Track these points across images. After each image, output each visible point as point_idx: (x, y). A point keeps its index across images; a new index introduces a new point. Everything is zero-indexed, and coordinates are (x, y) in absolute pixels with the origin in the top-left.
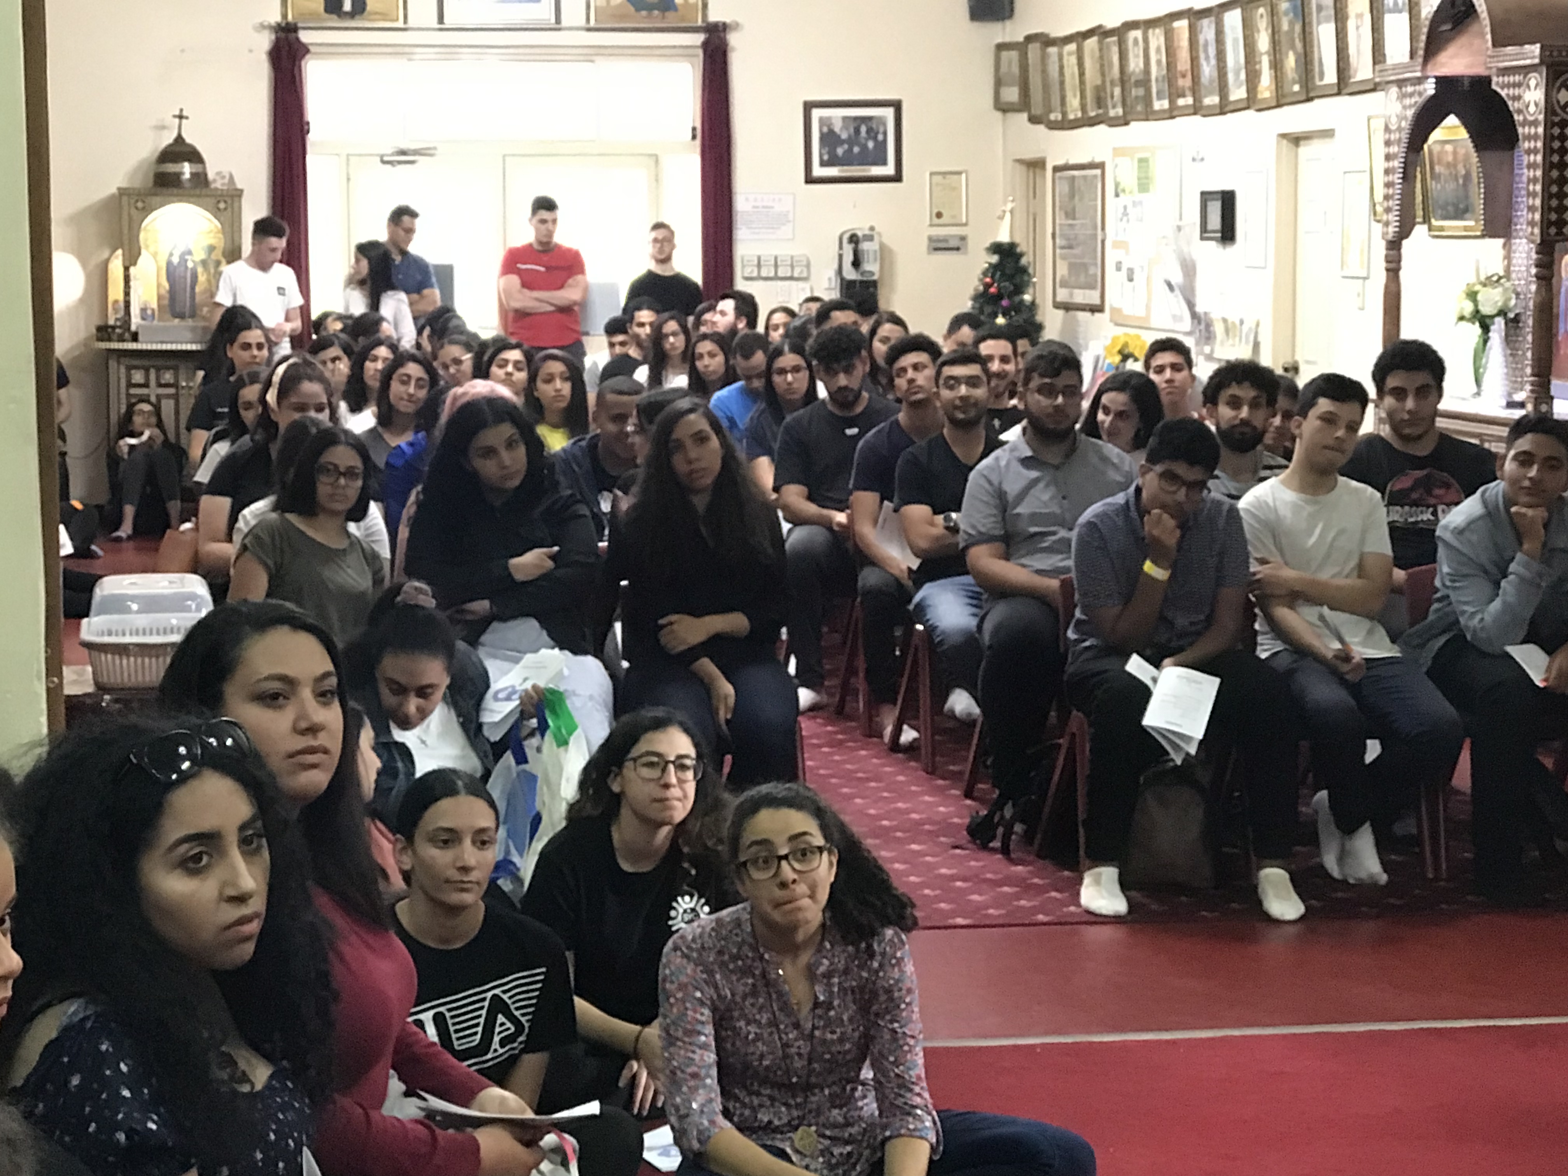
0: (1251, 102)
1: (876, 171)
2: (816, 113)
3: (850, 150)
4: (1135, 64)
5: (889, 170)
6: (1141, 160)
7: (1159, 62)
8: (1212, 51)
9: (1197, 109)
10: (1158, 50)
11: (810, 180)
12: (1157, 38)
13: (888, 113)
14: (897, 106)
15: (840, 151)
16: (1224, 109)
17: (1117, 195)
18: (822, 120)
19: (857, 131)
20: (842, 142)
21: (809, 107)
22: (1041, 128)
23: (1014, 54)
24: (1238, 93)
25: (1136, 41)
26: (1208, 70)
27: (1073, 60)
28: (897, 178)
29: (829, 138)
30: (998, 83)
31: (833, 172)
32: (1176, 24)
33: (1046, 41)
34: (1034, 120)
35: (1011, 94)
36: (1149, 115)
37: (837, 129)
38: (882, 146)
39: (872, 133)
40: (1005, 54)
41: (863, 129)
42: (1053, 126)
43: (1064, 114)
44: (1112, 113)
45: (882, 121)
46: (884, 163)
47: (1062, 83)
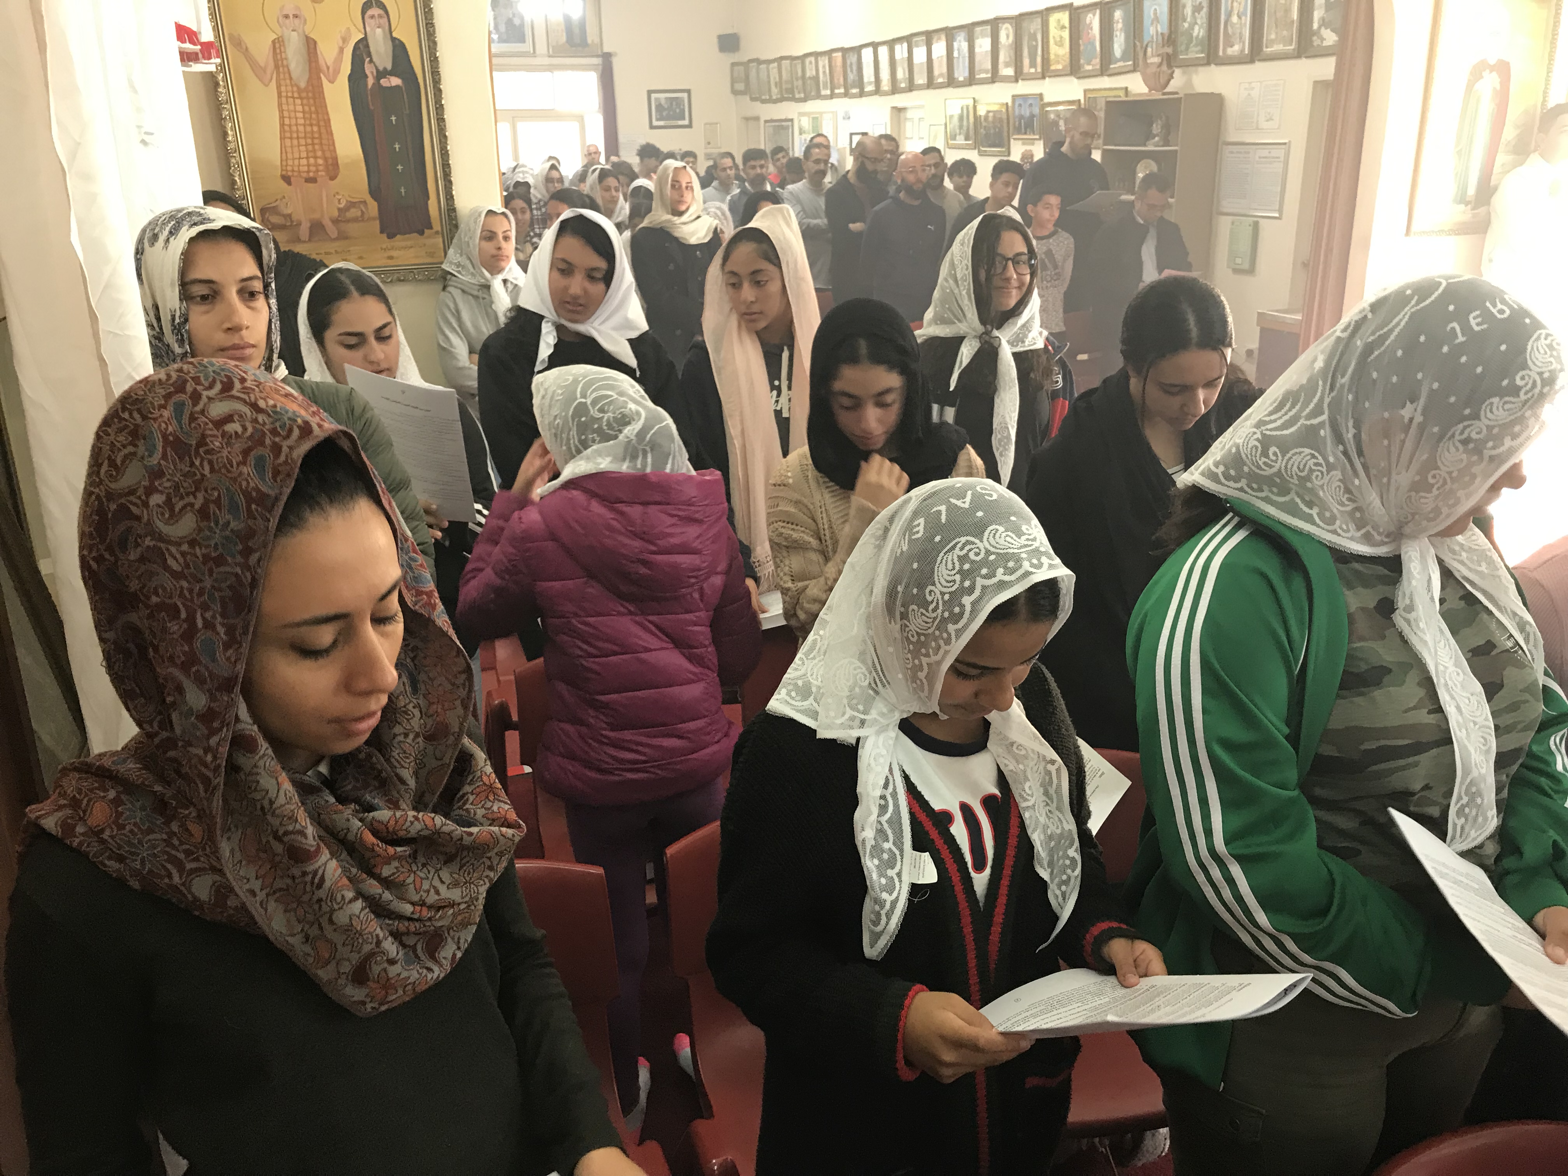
0: (877, 91)
1: (680, 123)
2: (653, 96)
3: (669, 113)
4: (810, 72)
5: (686, 122)
6: (814, 118)
7: (824, 72)
8: (855, 68)
9: (846, 95)
10: (824, 67)
11: (652, 127)
12: (823, 62)
13: (685, 95)
14: (688, 91)
15: (664, 114)
16: (862, 94)
17: (801, 134)
18: (656, 99)
19: (672, 104)
20: (665, 109)
21: (650, 93)
22: (758, 103)
23: (741, 68)
24: (869, 88)
25: (811, 63)
26: (851, 77)
27: (776, 71)
28: (690, 126)
29: (659, 107)
30: (733, 81)
31: (661, 123)
32: (834, 55)
33: (759, 62)
34: (753, 99)
35: (740, 86)
36: (819, 96)
37: (663, 102)
38: (683, 111)
39: (678, 105)
40: (736, 68)
41: (674, 103)
42: (764, 102)
43: (771, 96)
44: (797, 96)
45: (682, 99)
46: (684, 119)
47: (769, 82)
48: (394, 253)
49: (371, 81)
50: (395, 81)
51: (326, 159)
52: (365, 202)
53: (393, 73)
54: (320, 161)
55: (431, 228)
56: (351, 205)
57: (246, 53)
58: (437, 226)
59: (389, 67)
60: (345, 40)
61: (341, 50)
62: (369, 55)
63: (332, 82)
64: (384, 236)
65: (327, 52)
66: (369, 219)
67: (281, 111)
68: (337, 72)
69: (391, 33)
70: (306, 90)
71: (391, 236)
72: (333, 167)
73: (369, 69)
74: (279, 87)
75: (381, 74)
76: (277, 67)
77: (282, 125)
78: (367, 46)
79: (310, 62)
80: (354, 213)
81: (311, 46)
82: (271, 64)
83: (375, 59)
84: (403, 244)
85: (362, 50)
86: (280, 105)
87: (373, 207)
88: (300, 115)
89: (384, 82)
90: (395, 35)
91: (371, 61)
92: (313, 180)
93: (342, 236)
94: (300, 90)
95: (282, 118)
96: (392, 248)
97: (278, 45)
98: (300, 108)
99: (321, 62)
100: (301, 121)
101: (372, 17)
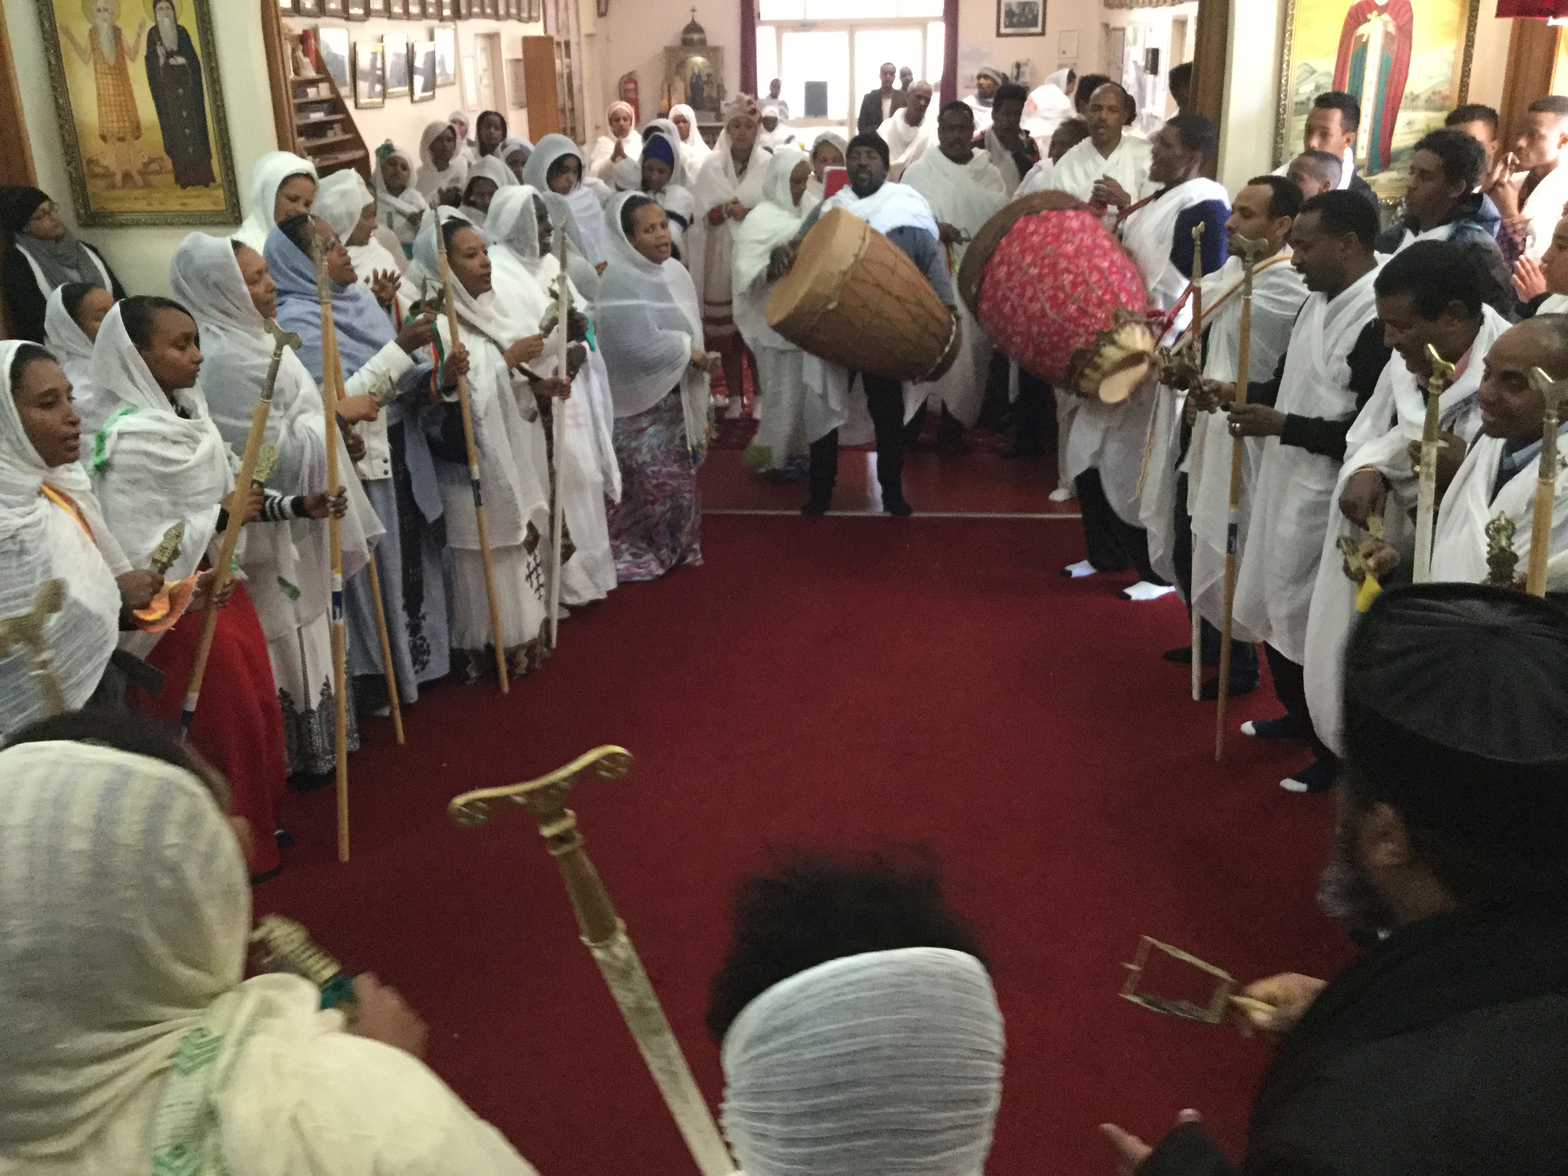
1: (1033, 30)
3: (1019, 20)
5: (1038, 29)
6: (1135, 28)
11: (999, 35)
13: (1040, 1)
15: (1015, 20)
17: (1128, 46)
18: (1006, 4)
19: (1024, 9)
20: (1016, 15)
22: (1110, 9)
28: (1043, 34)
29: (1010, 14)
31: (1010, 31)
37: (1014, 8)
38: (1036, 17)
39: (1031, 10)
41: (1027, 9)
42: (1113, 7)
45: (1036, 4)
46: (1035, 24)
48: (186, 201)
49: (162, 61)
50: (181, 60)
51: (131, 122)
52: (162, 159)
53: (179, 53)
54: (127, 124)
55: (214, 181)
56: (152, 161)
57: (72, 39)
58: (219, 180)
59: (175, 48)
60: (141, 27)
61: (139, 35)
62: (160, 39)
63: (133, 60)
64: (179, 186)
65: (129, 37)
66: (166, 172)
67: (98, 84)
68: (137, 52)
69: (176, 20)
70: (115, 68)
71: (184, 187)
72: (137, 130)
73: (160, 51)
74: (95, 64)
75: (170, 55)
76: (93, 50)
77: (99, 95)
78: (158, 32)
79: (117, 44)
80: (154, 166)
81: (117, 33)
82: (89, 47)
83: (165, 41)
84: (194, 193)
85: (154, 37)
86: (96, 79)
87: (168, 164)
88: (111, 87)
89: (172, 61)
90: (180, 22)
91: (162, 44)
92: (122, 139)
93: (147, 185)
94: (110, 68)
95: (98, 89)
96: (187, 197)
97: (94, 33)
98: (110, 82)
99: (125, 44)
100: (112, 92)
101: (162, 9)
